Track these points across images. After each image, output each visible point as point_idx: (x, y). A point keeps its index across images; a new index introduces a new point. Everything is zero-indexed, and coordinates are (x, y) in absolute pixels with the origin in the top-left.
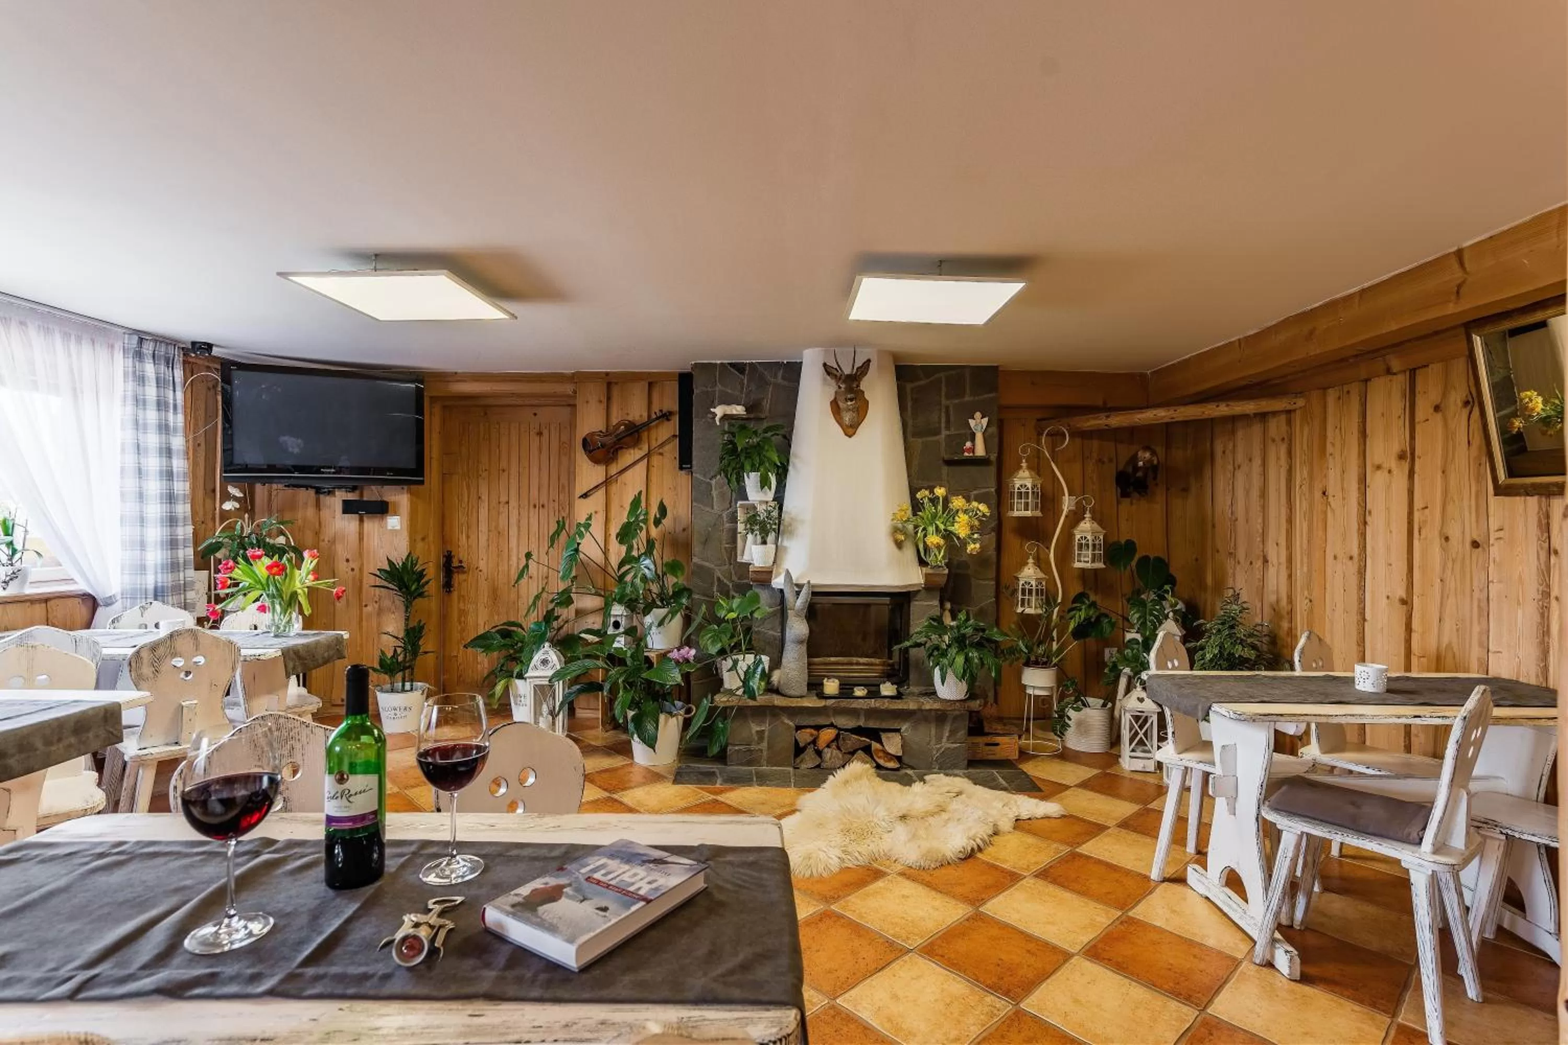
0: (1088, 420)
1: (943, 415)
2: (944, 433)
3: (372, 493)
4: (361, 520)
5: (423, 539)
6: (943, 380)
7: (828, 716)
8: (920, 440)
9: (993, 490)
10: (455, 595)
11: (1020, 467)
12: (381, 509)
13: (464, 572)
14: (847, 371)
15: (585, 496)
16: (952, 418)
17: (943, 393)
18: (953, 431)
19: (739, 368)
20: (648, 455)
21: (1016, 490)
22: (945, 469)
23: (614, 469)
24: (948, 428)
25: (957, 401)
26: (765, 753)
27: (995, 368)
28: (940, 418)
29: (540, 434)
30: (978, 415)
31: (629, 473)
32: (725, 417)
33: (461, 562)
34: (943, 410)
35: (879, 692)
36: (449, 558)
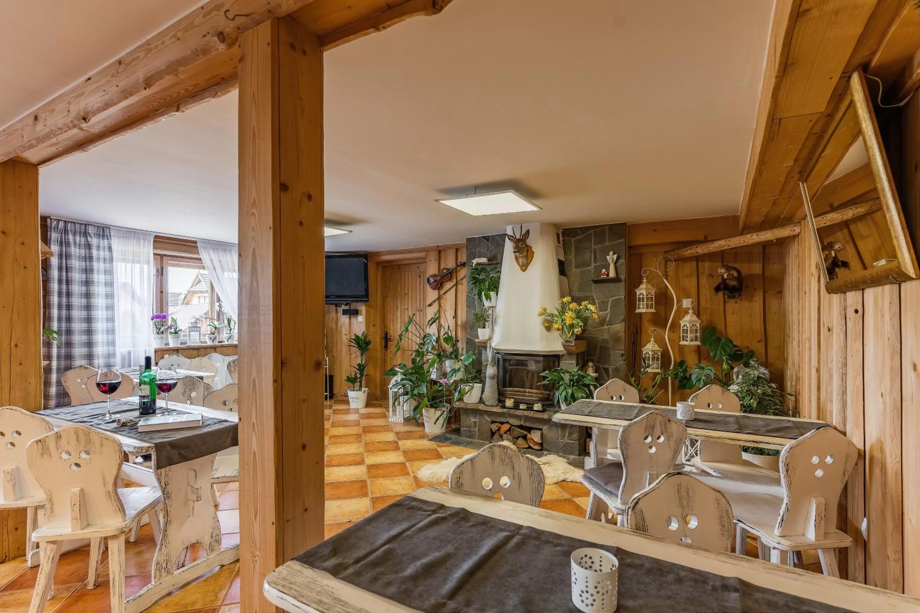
0: (687, 250)
1: (593, 254)
2: (593, 265)
3: (354, 306)
4: (350, 318)
5: (374, 326)
6: (593, 234)
7: (506, 417)
8: (579, 270)
9: (623, 297)
10: (389, 351)
11: (641, 283)
12: (356, 313)
13: (392, 341)
14: (518, 237)
15: (430, 305)
16: (598, 256)
17: (593, 242)
18: (598, 264)
19: (487, 238)
20: (456, 284)
21: (637, 297)
22: (594, 286)
23: (442, 292)
24: (595, 262)
25: (601, 246)
26: (477, 433)
27: (624, 224)
28: (591, 256)
29: (420, 276)
30: (611, 253)
31: (449, 293)
32: (478, 264)
33: (391, 336)
34: (593, 252)
35: (533, 408)
36: (386, 334)
